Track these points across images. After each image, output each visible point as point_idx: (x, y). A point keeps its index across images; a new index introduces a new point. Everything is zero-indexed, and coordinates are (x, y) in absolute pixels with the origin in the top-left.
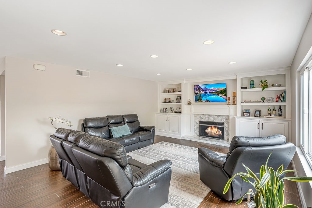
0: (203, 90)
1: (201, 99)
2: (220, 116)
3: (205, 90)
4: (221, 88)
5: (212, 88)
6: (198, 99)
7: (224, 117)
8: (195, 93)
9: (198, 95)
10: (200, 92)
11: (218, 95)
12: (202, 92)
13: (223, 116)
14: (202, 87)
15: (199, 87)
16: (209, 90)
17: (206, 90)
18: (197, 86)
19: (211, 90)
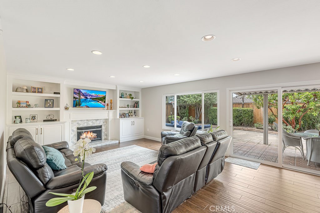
0: (83, 95)
1: (80, 105)
2: (98, 120)
3: (85, 96)
4: (101, 95)
5: (93, 94)
6: (77, 104)
7: (102, 121)
8: (74, 98)
9: (77, 99)
10: (80, 96)
11: (98, 101)
12: (82, 97)
13: (101, 119)
14: (83, 92)
15: (80, 91)
16: (90, 95)
17: (87, 95)
18: (78, 90)
19: (92, 96)
